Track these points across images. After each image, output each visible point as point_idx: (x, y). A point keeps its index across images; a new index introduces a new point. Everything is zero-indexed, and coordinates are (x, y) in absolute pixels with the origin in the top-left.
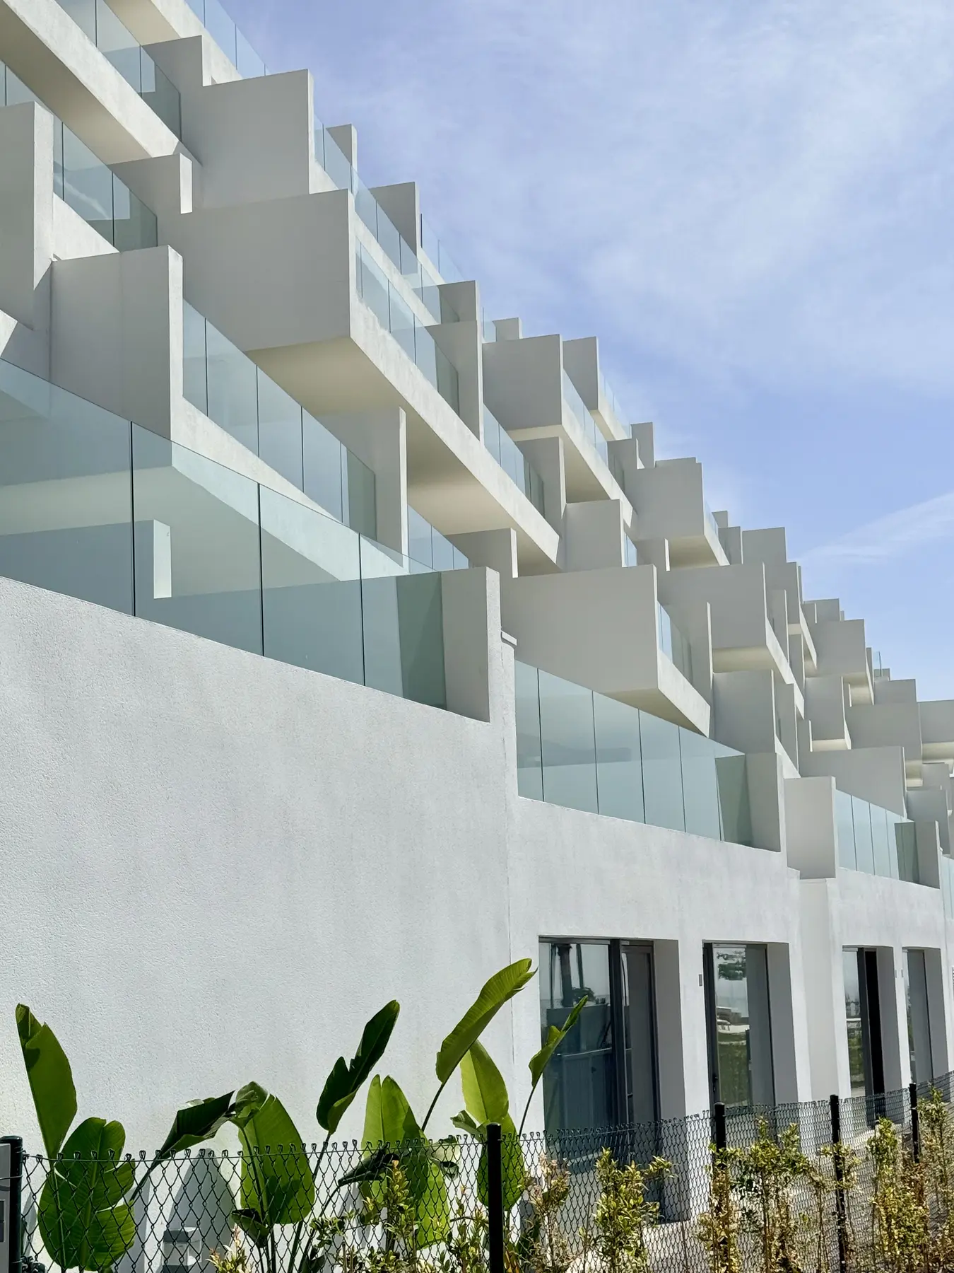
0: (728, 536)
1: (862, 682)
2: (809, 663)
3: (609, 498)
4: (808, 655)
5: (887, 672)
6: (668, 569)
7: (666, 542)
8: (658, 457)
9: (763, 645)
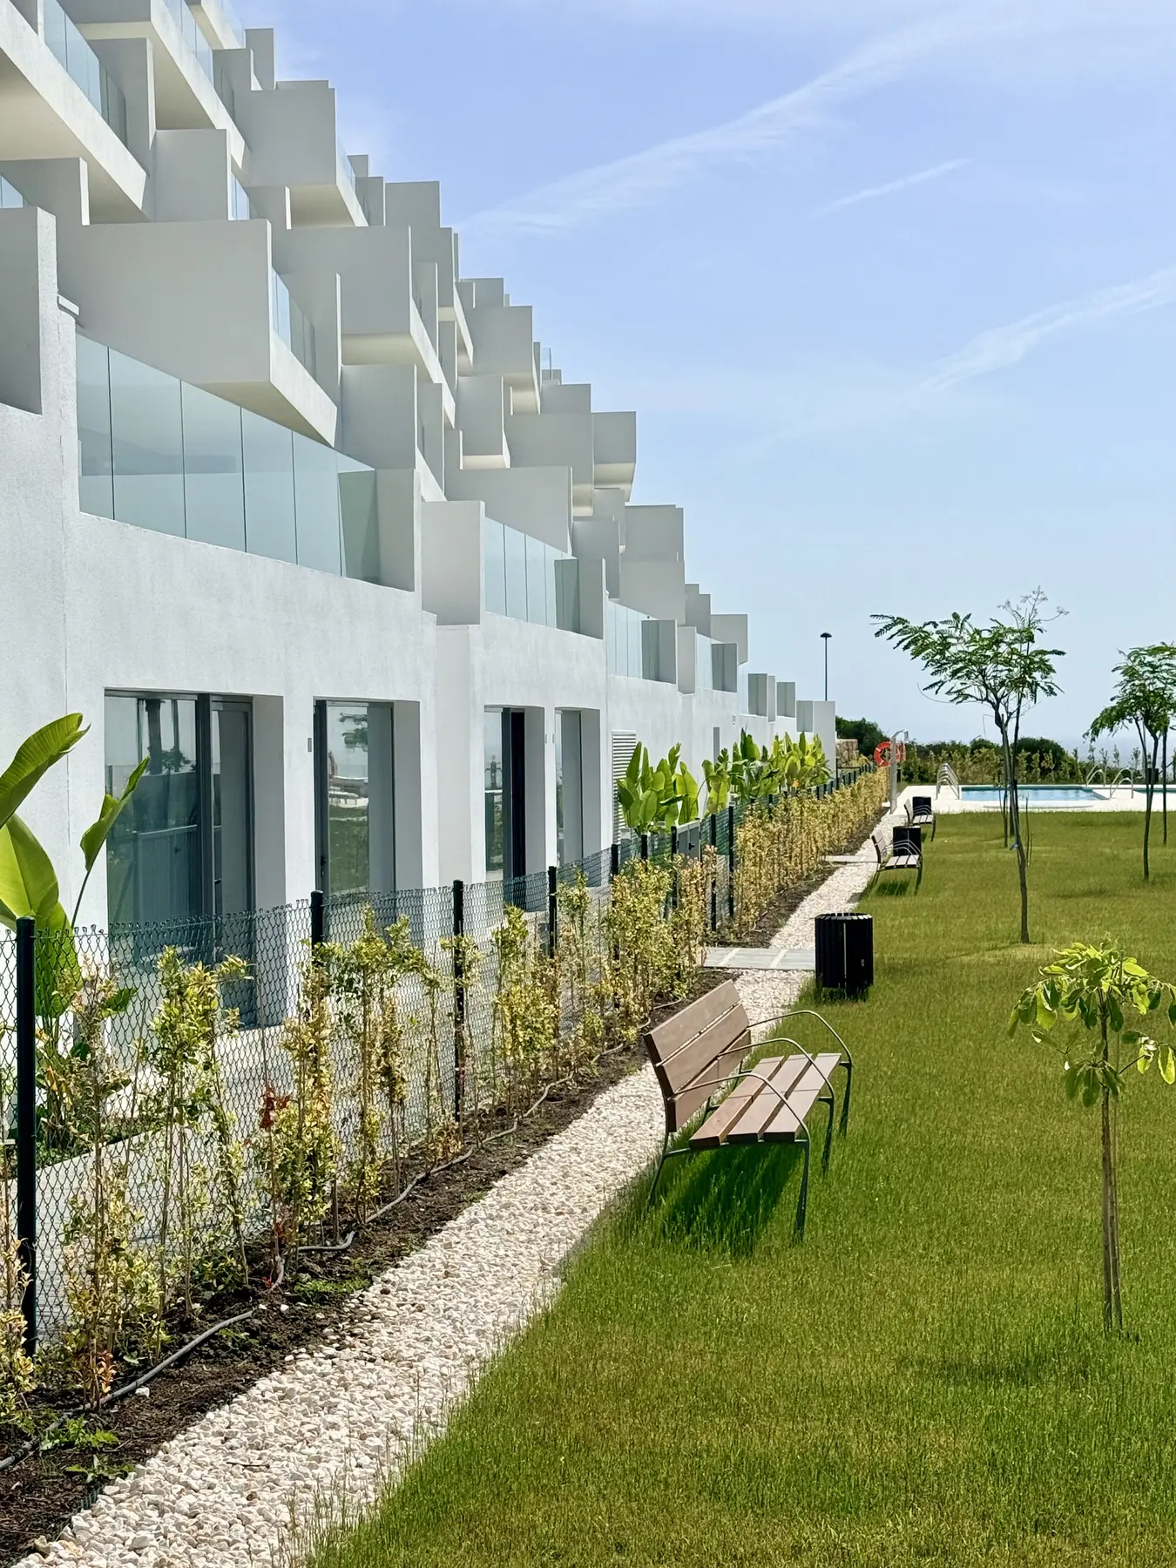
0: (367, 188)
1: (527, 385)
2: (463, 358)
3: (214, 127)
4: (463, 348)
5: (558, 373)
6: (289, 226)
7: (287, 190)
8: (279, 77)
9: (406, 332)
